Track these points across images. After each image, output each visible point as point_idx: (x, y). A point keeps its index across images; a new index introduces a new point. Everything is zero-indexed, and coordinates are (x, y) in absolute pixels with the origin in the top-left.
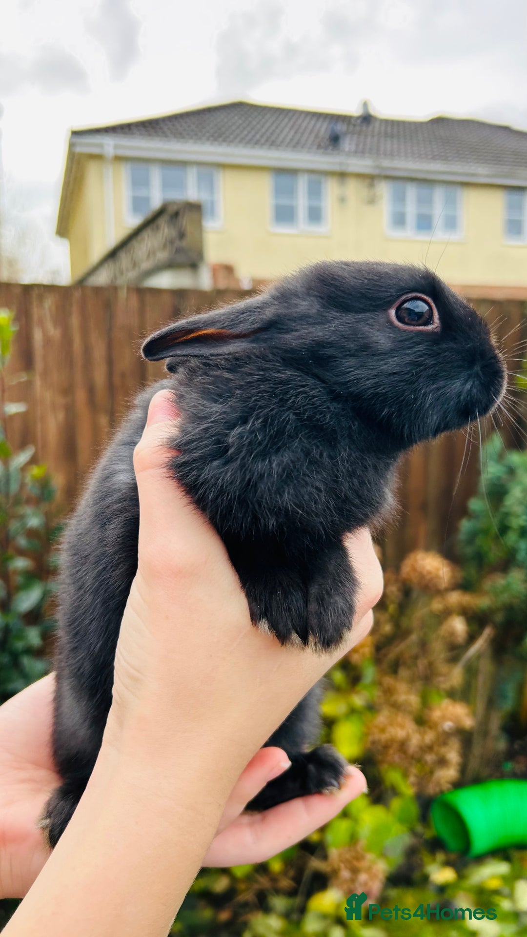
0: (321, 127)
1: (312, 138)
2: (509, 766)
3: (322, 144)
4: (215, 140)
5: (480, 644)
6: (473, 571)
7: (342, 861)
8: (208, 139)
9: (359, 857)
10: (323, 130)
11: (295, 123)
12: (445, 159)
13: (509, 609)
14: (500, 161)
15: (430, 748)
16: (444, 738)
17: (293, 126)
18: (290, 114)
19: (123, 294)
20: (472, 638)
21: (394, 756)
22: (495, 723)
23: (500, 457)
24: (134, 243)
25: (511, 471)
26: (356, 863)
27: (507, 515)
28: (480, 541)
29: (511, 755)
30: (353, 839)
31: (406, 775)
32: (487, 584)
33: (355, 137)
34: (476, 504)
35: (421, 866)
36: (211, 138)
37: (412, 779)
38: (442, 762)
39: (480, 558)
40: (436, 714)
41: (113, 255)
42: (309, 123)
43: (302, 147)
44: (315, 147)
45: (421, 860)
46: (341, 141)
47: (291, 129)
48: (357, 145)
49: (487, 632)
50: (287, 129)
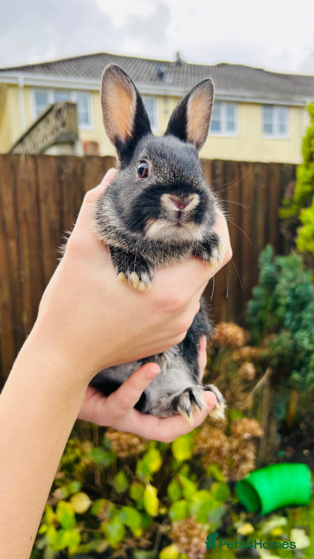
0: (151, 69)
1: (146, 75)
2: (282, 453)
3: (153, 78)
4: (87, 75)
5: (263, 380)
6: (256, 333)
7: (181, 531)
8: (83, 75)
9: (192, 527)
10: (153, 70)
11: (136, 66)
12: (227, 88)
13: (281, 356)
14: (258, 89)
15: (236, 451)
16: (245, 443)
17: (134, 68)
18: (133, 61)
19: (23, 159)
20: (258, 376)
21: (213, 457)
22: (274, 429)
23: (272, 261)
24: (34, 132)
25: (279, 269)
26: (190, 532)
27: (278, 296)
28: (260, 314)
29: (283, 446)
30: (188, 516)
31: (221, 469)
32: (267, 341)
33: (173, 74)
34: (257, 291)
35: (231, 523)
36: (85, 75)
37: (225, 472)
38: (244, 459)
39: (261, 324)
40: (239, 428)
41: (21, 141)
42: (144, 66)
43: (141, 80)
44: (149, 80)
45: (231, 519)
46: (165, 76)
47: (133, 69)
48: (174, 79)
49: (268, 372)
50: (131, 70)
